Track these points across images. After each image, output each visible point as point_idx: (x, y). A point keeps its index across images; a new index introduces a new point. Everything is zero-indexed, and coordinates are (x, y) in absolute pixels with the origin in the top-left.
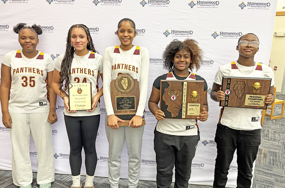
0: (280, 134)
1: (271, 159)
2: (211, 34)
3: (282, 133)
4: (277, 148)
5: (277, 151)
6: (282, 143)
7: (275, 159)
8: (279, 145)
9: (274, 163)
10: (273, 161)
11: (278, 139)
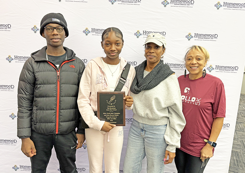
0: (237, 132)
1: (234, 160)
2: (185, 36)
3: (239, 131)
4: (238, 147)
5: (238, 151)
6: (240, 141)
7: (238, 159)
8: (238, 144)
9: (238, 164)
10: (237, 162)
11: (237, 138)
